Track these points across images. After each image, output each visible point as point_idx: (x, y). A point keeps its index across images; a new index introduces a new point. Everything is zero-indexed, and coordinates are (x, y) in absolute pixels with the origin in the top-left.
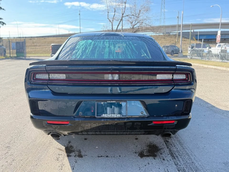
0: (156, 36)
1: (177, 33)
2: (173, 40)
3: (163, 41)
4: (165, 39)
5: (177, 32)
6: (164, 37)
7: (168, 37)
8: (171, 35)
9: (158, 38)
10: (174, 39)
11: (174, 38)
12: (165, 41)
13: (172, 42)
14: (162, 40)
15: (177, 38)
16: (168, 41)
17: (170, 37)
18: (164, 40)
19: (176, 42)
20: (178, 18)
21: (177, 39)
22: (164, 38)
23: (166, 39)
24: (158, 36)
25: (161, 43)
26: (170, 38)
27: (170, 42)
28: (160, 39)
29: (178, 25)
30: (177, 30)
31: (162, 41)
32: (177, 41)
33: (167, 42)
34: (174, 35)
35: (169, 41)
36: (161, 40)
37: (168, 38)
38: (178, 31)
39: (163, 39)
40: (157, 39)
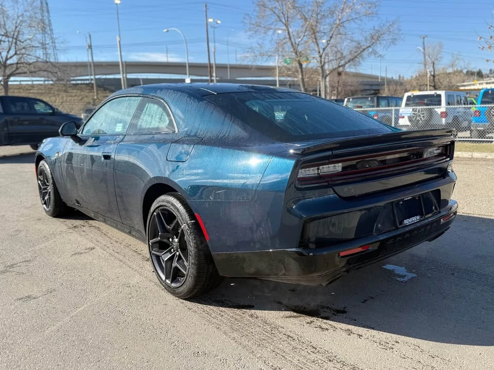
0: (45, 86)
1: (92, 80)
2: (87, 96)
3: (65, 99)
4: (68, 92)
5: (92, 77)
6: (64, 88)
7: (73, 89)
8: (80, 86)
9: (52, 92)
10: (88, 93)
11: (88, 91)
12: (70, 98)
13: (86, 100)
14: (61, 96)
15: (95, 90)
16: (76, 98)
17: (78, 89)
18: (66, 96)
19: (94, 100)
20: (91, 49)
21: (95, 94)
22: (66, 91)
23: (71, 93)
24: (50, 87)
25: (62, 102)
26: (79, 91)
27: (82, 99)
28: (56, 93)
29: (93, 62)
30: (93, 73)
31: (63, 97)
32: (97, 98)
33: (76, 101)
34: (87, 84)
35: (79, 97)
36: (58, 95)
37: (74, 91)
38: (95, 75)
39: (64, 94)
40: (50, 93)
